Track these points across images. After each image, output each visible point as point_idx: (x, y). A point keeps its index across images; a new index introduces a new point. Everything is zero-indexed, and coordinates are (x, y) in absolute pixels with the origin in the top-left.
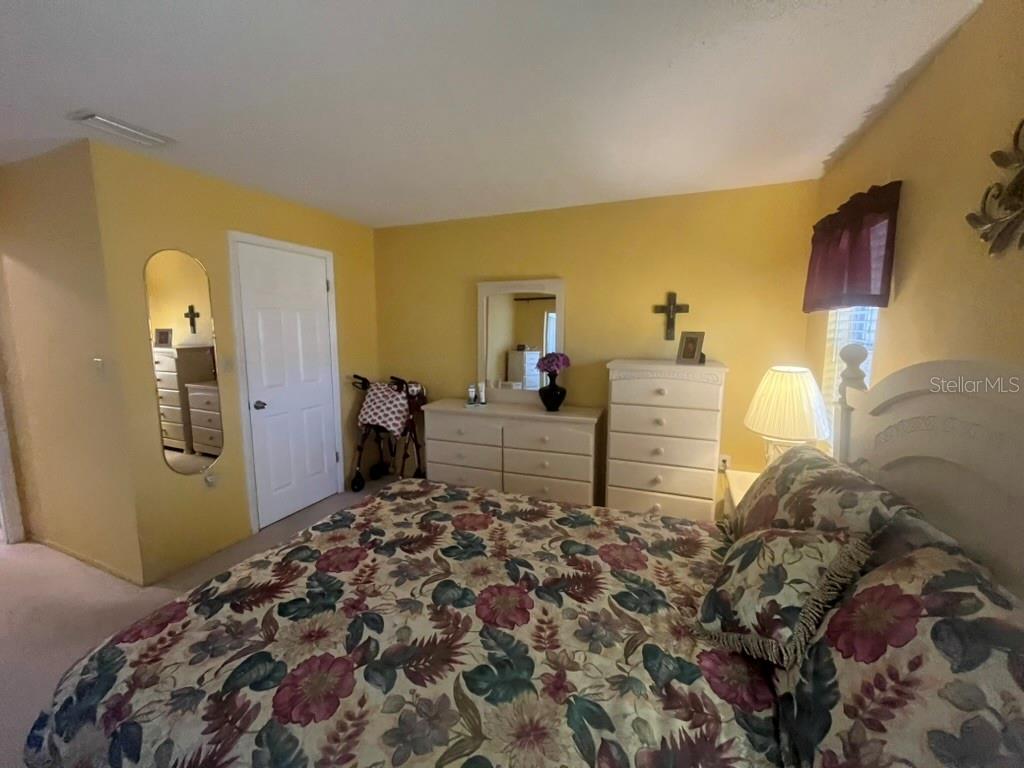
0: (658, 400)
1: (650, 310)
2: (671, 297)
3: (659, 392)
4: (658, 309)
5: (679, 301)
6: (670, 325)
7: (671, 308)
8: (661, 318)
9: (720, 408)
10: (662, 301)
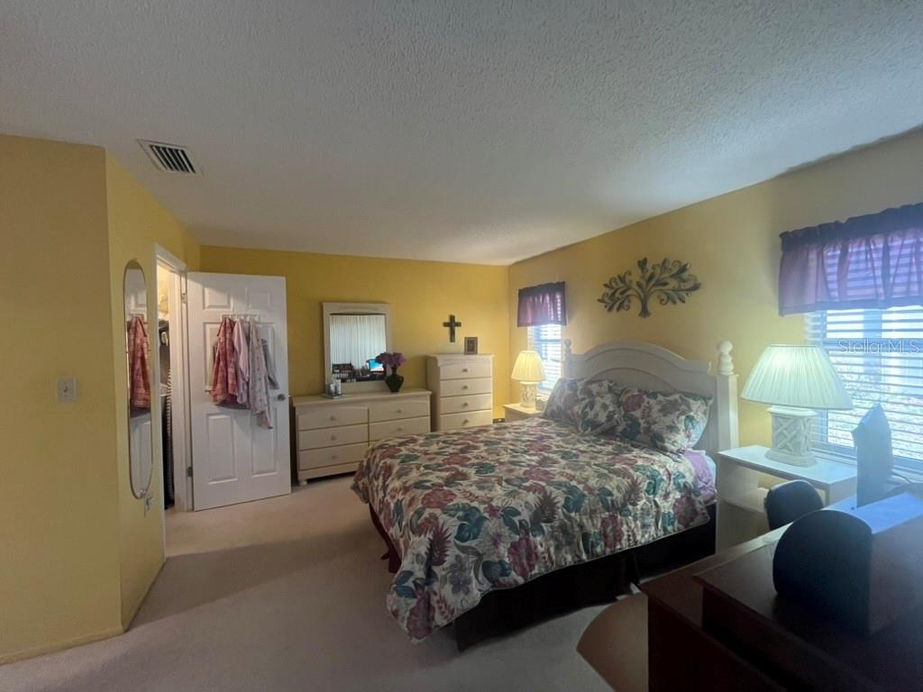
0: (465, 375)
1: (441, 325)
2: (452, 318)
3: (465, 370)
4: (445, 325)
5: (456, 320)
6: (452, 333)
7: (452, 324)
8: (447, 329)
9: (491, 375)
10: (447, 320)
